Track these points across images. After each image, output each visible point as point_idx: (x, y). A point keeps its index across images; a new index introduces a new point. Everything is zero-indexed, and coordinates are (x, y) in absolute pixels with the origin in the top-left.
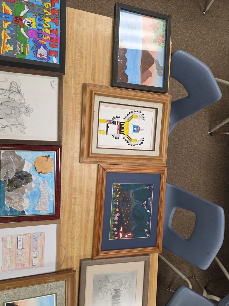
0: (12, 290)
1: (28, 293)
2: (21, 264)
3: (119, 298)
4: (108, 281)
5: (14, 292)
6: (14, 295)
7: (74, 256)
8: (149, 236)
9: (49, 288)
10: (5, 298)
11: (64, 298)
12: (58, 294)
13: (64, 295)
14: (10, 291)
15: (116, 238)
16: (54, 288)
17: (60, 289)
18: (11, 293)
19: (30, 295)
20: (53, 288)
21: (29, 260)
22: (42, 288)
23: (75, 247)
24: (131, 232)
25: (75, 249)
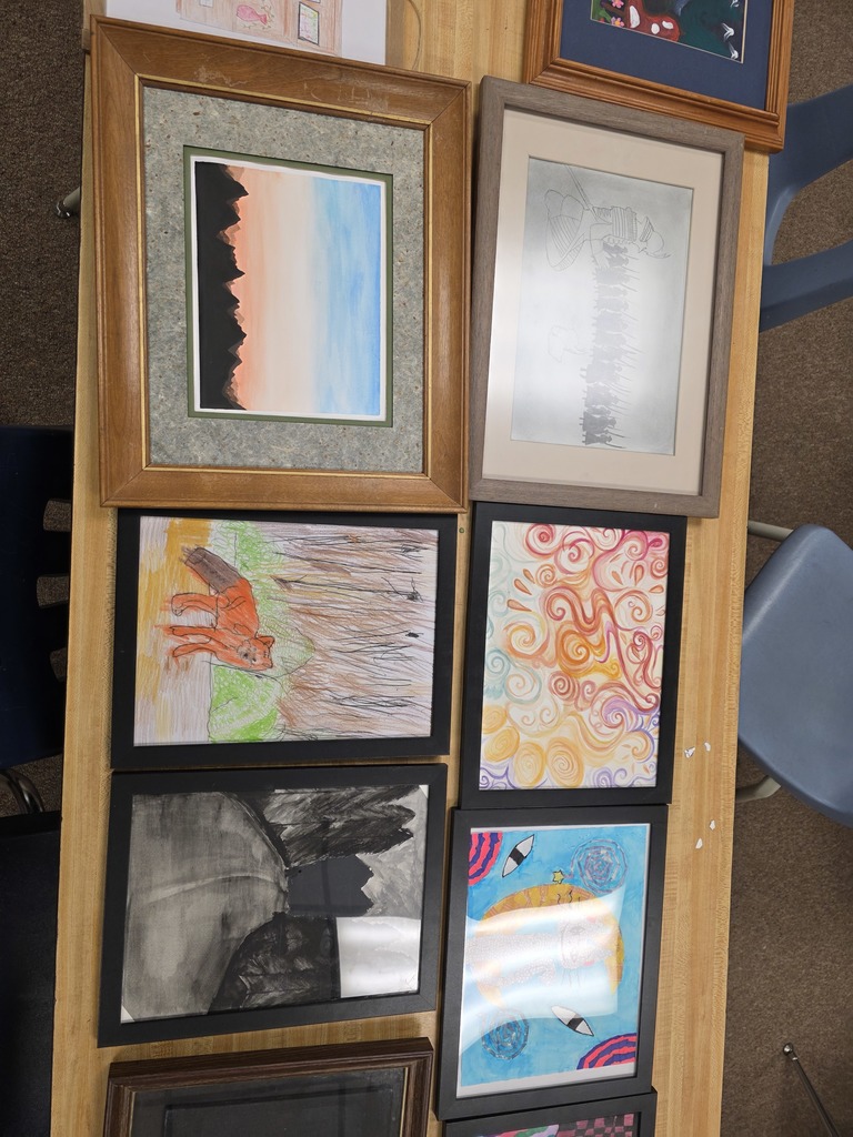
0: (220, 105)
1: (283, 138)
2: (254, 13)
3: (622, 288)
4: (581, 200)
5: (229, 113)
6: (226, 126)
7: (452, 63)
8: (739, 59)
9: (363, 145)
10: (194, 129)
11: (420, 205)
12: (397, 180)
13: (419, 192)
14: (212, 106)
15: (617, 23)
16: (381, 149)
17: (405, 161)
18: (216, 114)
19: (289, 148)
20: (377, 150)
21: (286, 8)
22: (333, 133)
23: (457, 26)
24: (672, 16)
25: (458, 32)
